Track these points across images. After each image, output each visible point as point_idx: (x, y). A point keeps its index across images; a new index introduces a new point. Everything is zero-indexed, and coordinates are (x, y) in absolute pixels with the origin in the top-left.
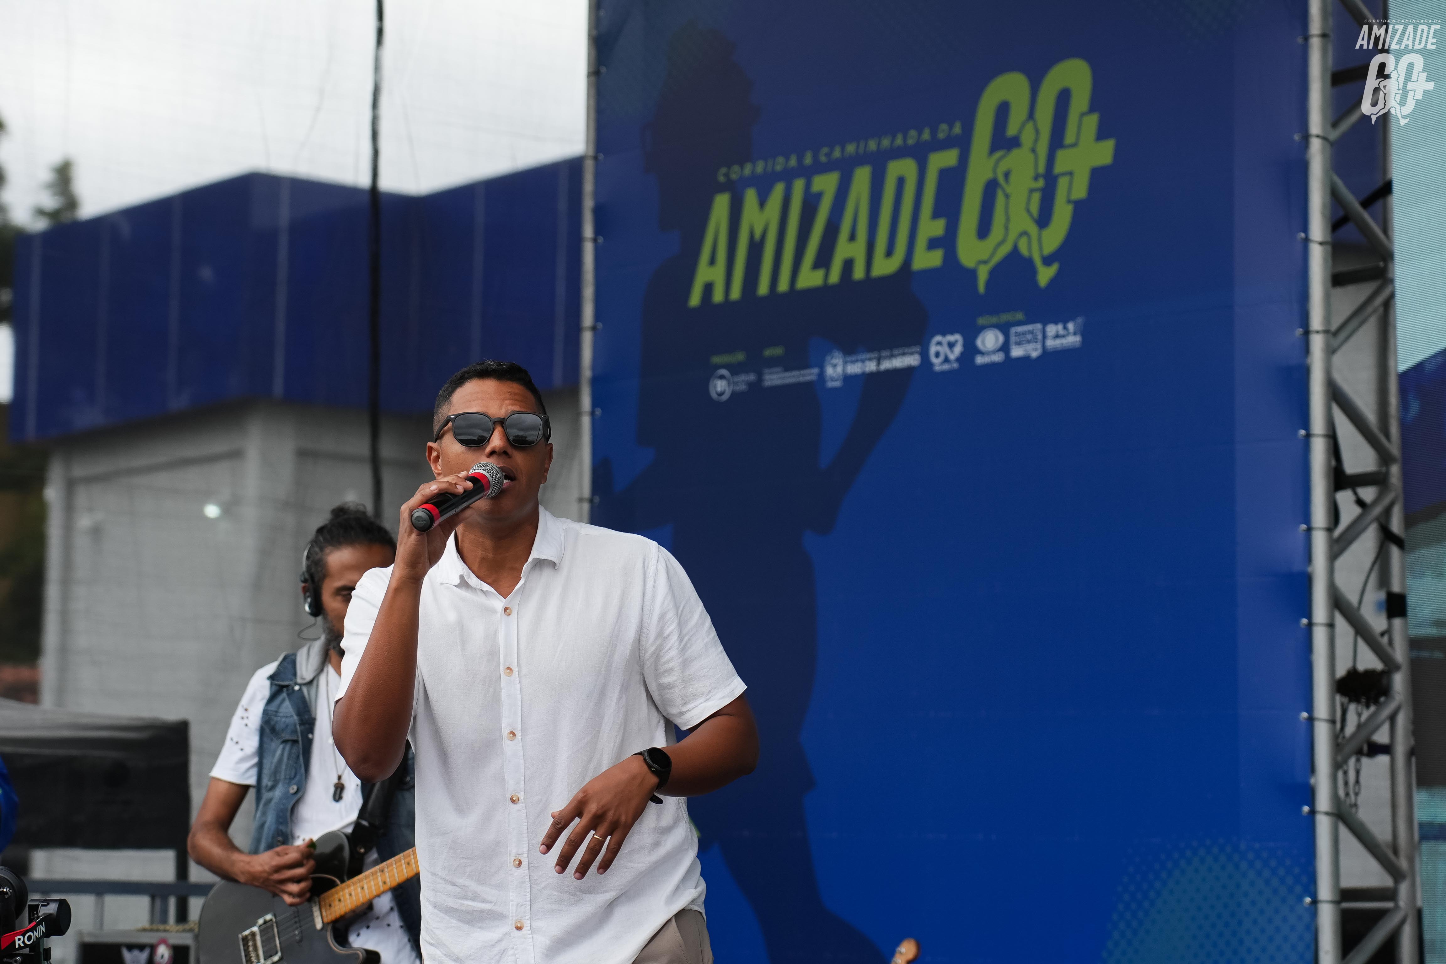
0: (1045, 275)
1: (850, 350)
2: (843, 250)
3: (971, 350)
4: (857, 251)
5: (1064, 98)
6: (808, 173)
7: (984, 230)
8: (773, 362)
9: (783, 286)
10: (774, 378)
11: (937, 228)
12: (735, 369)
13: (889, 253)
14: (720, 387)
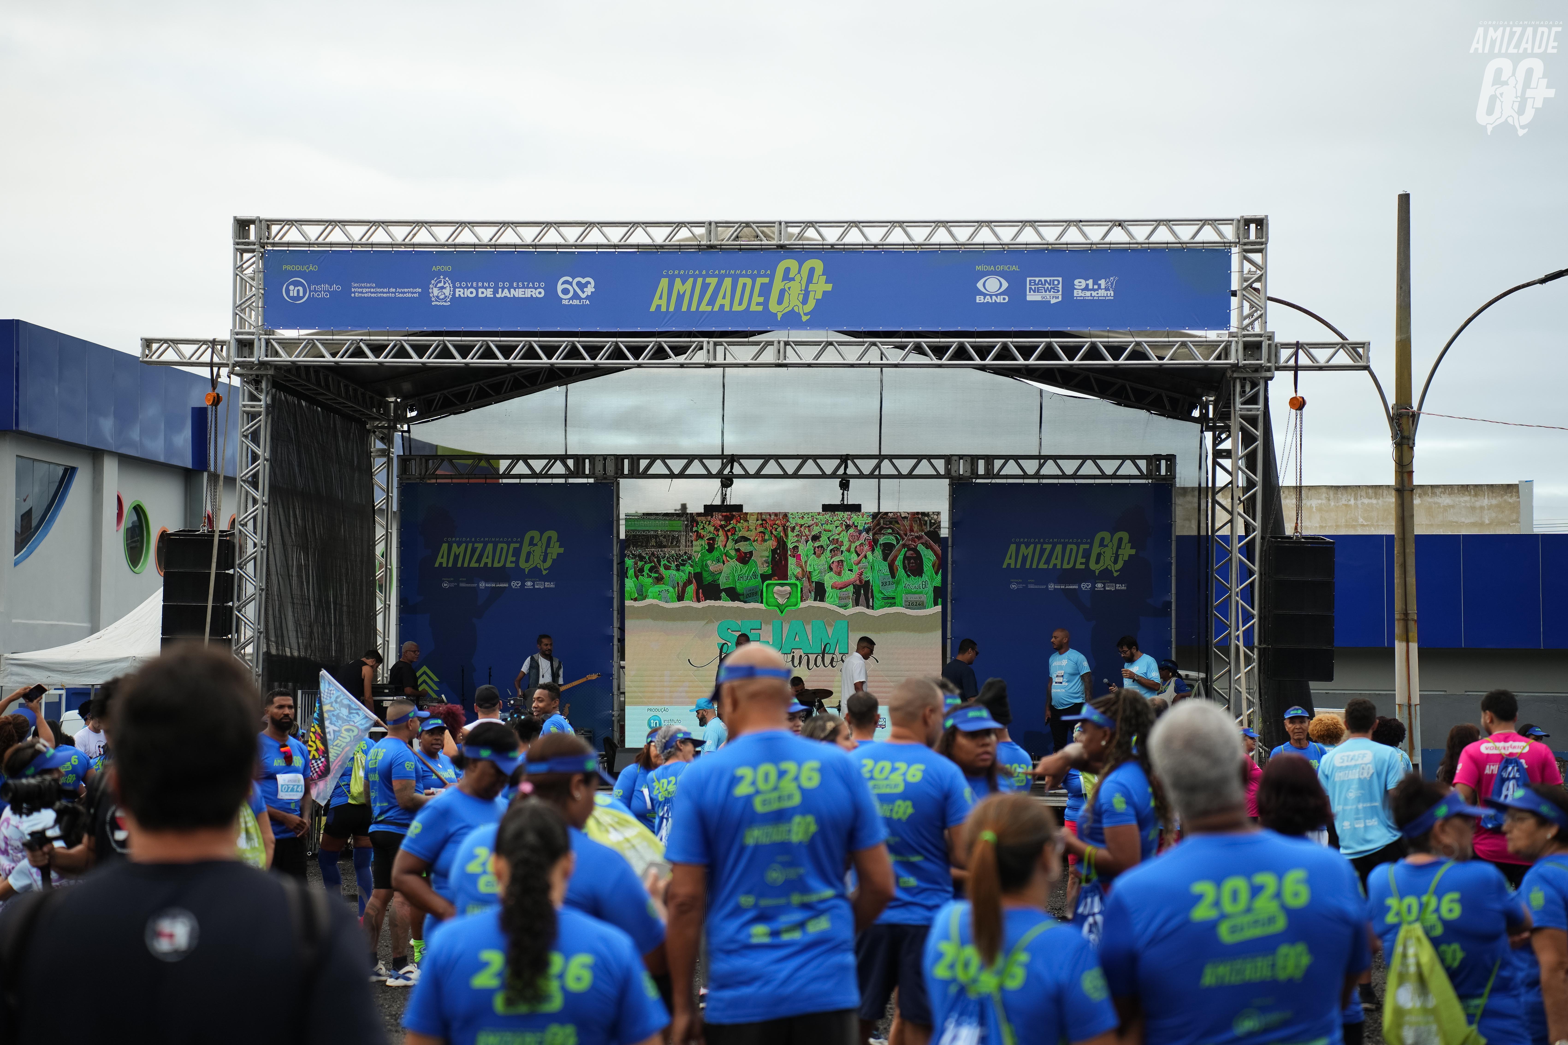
0: (544, 573)
1: (486, 581)
2: (484, 560)
3: (523, 585)
4: (489, 561)
5: (549, 538)
6: (473, 543)
7: (527, 561)
8: (462, 582)
9: (466, 565)
10: (462, 585)
11: (514, 559)
12: (450, 582)
13: (499, 562)
14: (445, 585)
